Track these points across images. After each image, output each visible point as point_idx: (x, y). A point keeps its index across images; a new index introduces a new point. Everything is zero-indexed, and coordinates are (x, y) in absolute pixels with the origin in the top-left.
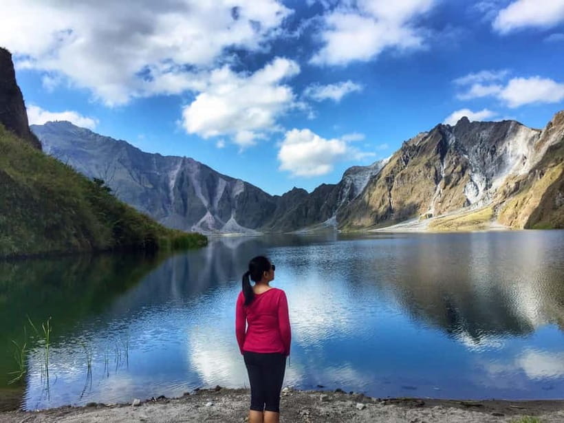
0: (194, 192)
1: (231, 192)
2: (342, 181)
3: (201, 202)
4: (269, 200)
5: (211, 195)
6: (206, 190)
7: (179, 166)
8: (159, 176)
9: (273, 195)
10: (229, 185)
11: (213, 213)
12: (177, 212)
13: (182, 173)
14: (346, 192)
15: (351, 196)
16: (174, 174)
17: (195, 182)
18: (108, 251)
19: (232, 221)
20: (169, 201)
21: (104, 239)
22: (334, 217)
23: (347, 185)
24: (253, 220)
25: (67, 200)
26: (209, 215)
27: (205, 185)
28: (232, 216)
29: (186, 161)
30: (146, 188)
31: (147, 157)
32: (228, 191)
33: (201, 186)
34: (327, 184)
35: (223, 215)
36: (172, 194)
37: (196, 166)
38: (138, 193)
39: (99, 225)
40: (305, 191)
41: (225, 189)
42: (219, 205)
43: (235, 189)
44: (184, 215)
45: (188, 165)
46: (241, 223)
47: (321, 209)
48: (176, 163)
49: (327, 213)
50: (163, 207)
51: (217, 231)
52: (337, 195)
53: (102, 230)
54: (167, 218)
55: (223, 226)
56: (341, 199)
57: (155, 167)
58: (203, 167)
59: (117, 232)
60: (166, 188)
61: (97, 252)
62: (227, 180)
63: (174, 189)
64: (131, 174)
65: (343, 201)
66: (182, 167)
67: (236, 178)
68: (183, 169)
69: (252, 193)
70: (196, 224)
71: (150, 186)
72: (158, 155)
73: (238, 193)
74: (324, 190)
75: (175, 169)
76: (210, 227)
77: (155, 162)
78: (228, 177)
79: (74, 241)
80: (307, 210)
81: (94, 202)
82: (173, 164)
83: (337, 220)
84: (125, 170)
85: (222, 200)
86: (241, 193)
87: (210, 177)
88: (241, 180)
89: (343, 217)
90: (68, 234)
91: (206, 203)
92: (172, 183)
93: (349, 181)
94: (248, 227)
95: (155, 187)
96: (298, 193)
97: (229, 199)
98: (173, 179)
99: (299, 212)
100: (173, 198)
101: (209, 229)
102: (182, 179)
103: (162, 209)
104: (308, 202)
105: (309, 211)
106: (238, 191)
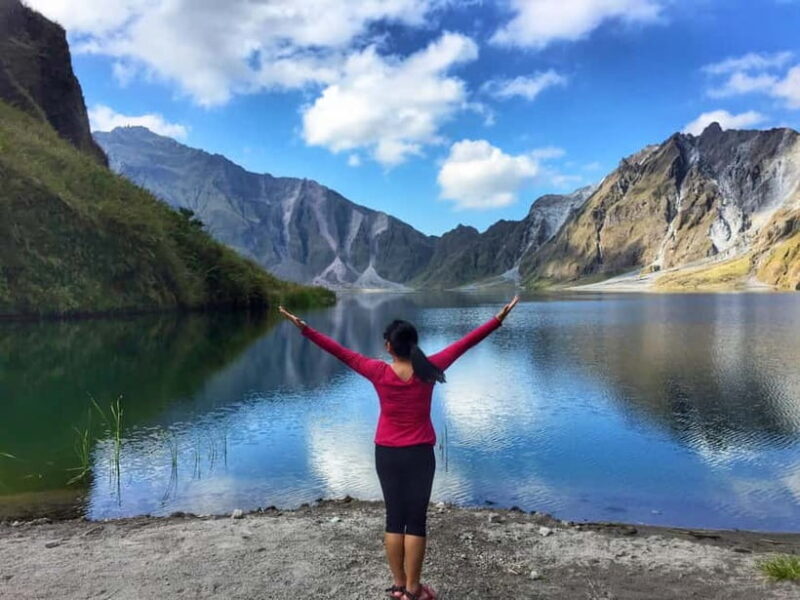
0: (318, 230)
1: (370, 230)
2: (528, 217)
3: (327, 244)
4: (423, 242)
5: (342, 233)
6: (336, 228)
7: (297, 192)
8: (269, 206)
9: (428, 235)
10: (367, 219)
11: (343, 260)
12: (294, 257)
13: (302, 203)
14: (535, 232)
15: (541, 239)
16: (290, 203)
17: (320, 216)
18: (200, 309)
19: (370, 272)
20: (282, 241)
21: (194, 292)
22: (516, 269)
23: (535, 223)
24: (402, 270)
25: (143, 237)
26: (337, 262)
27: (333, 221)
28: (371, 265)
29: (307, 185)
30: (252, 223)
31: (253, 179)
32: (365, 229)
33: (328, 220)
34: (507, 220)
35: (358, 263)
36: (286, 232)
37: (320, 192)
38: (241, 229)
39: (187, 273)
40: (475, 230)
41: (362, 224)
42: (352, 247)
43: (375, 226)
44: (304, 262)
45: (310, 191)
46: (383, 274)
47: (497, 257)
48: (293, 189)
49: (505, 262)
50: (275, 249)
51: (350, 284)
52: (522, 237)
53: (191, 280)
54: (279, 266)
55: (357, 277)
56: (527, 242)
57: (264, 194)
58: (332, 195)
59: (213, 282)
60: (279, 223)
61: (183, 310)
62: (364, 214)
63: (290, 224)
64: (230, 202)
65: (530, 244)
66: (300, 194)
67: (377, 210)
68: (302, 196)
69: (400, 232)
70: (320, 274)
71: (257, 221)
72: (268, 176)
73: (379, 231)
74: (502, 228)
75: (291, 196)
76: (339, 279)
77: (263, 186)
78: (365, 209)
79: (153, 294)
80: (477, 256)
81: (180, 241)
82: (288, 189)
83: (521, 272)
84: (222, 197)
85: (356, 240)
86: (384, 232)
87: (340, 209)
88: (383, 214)
89: (529, 269)
90: (146, 285)
91: (334, 245)
92: (287, 216)
93: (538, 217)
94: (394, 280)
95: (264, 221)
96: (464, 233)
97: (367, 241)
98: (288, 210)
99: (465, 260)
100: (288, 239)
101: (338, 282)
102: (302, 212)
103: (274, 253)
104: (478, 245)
105: (480, 259)
106: (379, 228)
